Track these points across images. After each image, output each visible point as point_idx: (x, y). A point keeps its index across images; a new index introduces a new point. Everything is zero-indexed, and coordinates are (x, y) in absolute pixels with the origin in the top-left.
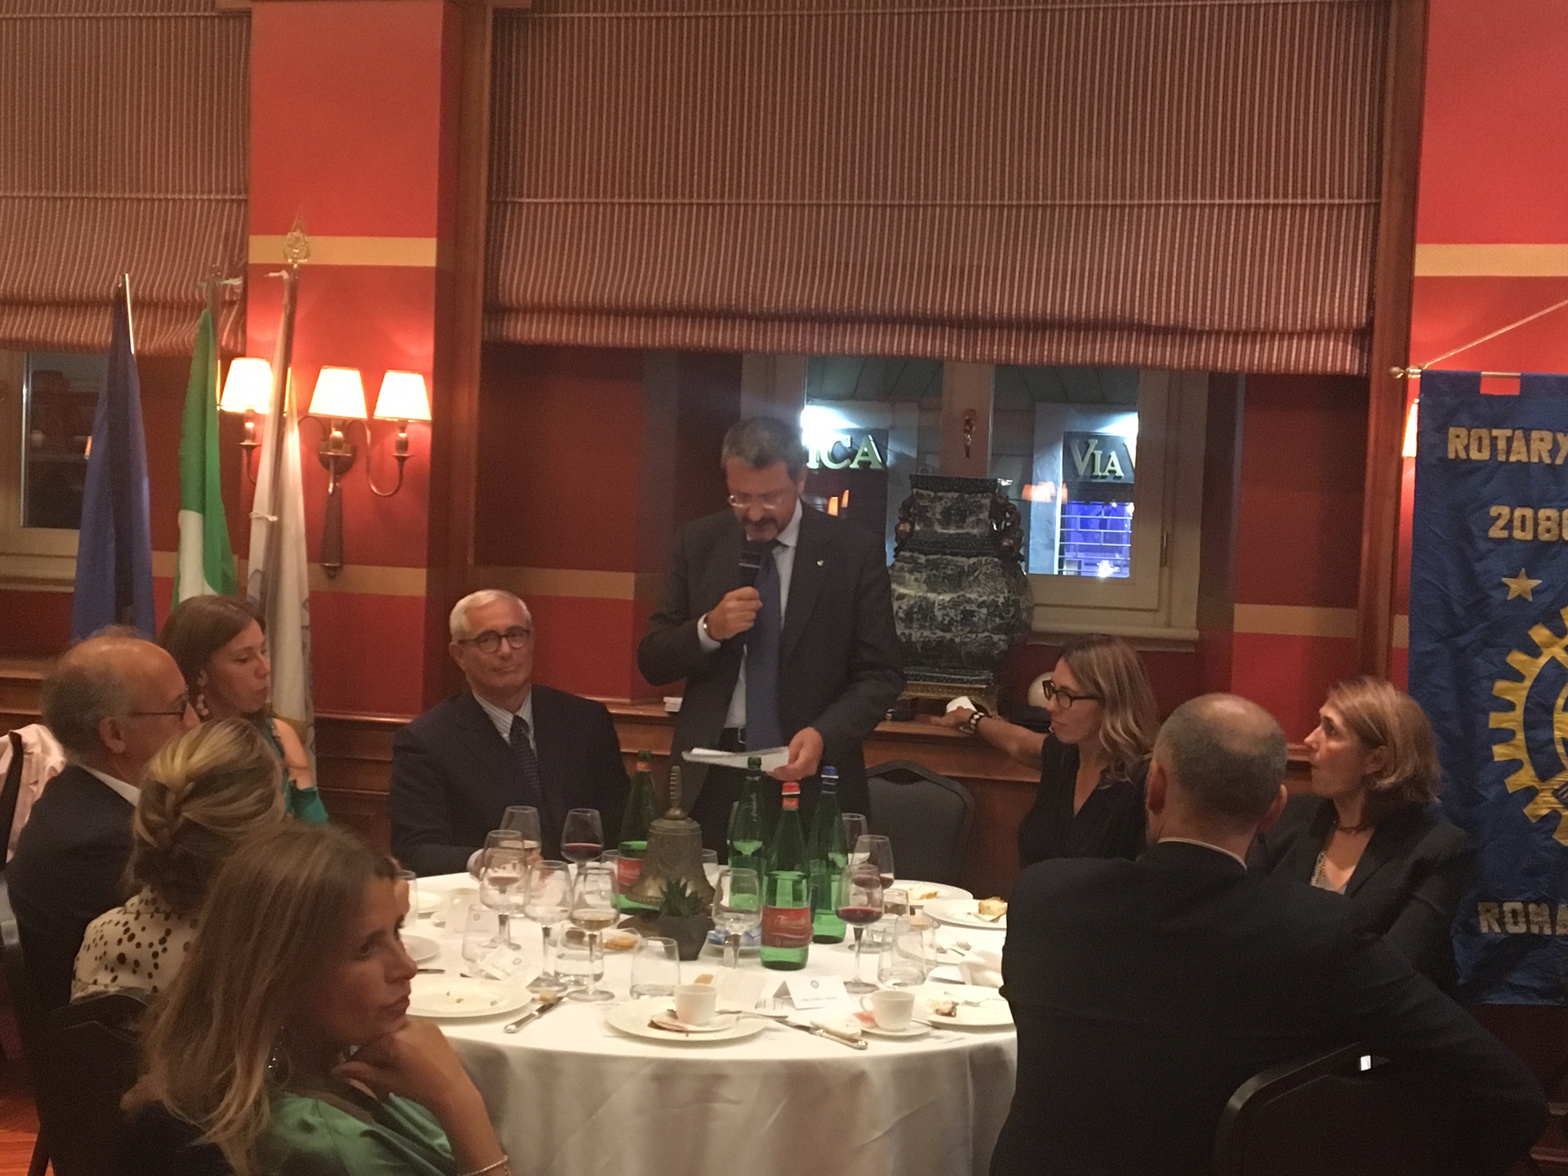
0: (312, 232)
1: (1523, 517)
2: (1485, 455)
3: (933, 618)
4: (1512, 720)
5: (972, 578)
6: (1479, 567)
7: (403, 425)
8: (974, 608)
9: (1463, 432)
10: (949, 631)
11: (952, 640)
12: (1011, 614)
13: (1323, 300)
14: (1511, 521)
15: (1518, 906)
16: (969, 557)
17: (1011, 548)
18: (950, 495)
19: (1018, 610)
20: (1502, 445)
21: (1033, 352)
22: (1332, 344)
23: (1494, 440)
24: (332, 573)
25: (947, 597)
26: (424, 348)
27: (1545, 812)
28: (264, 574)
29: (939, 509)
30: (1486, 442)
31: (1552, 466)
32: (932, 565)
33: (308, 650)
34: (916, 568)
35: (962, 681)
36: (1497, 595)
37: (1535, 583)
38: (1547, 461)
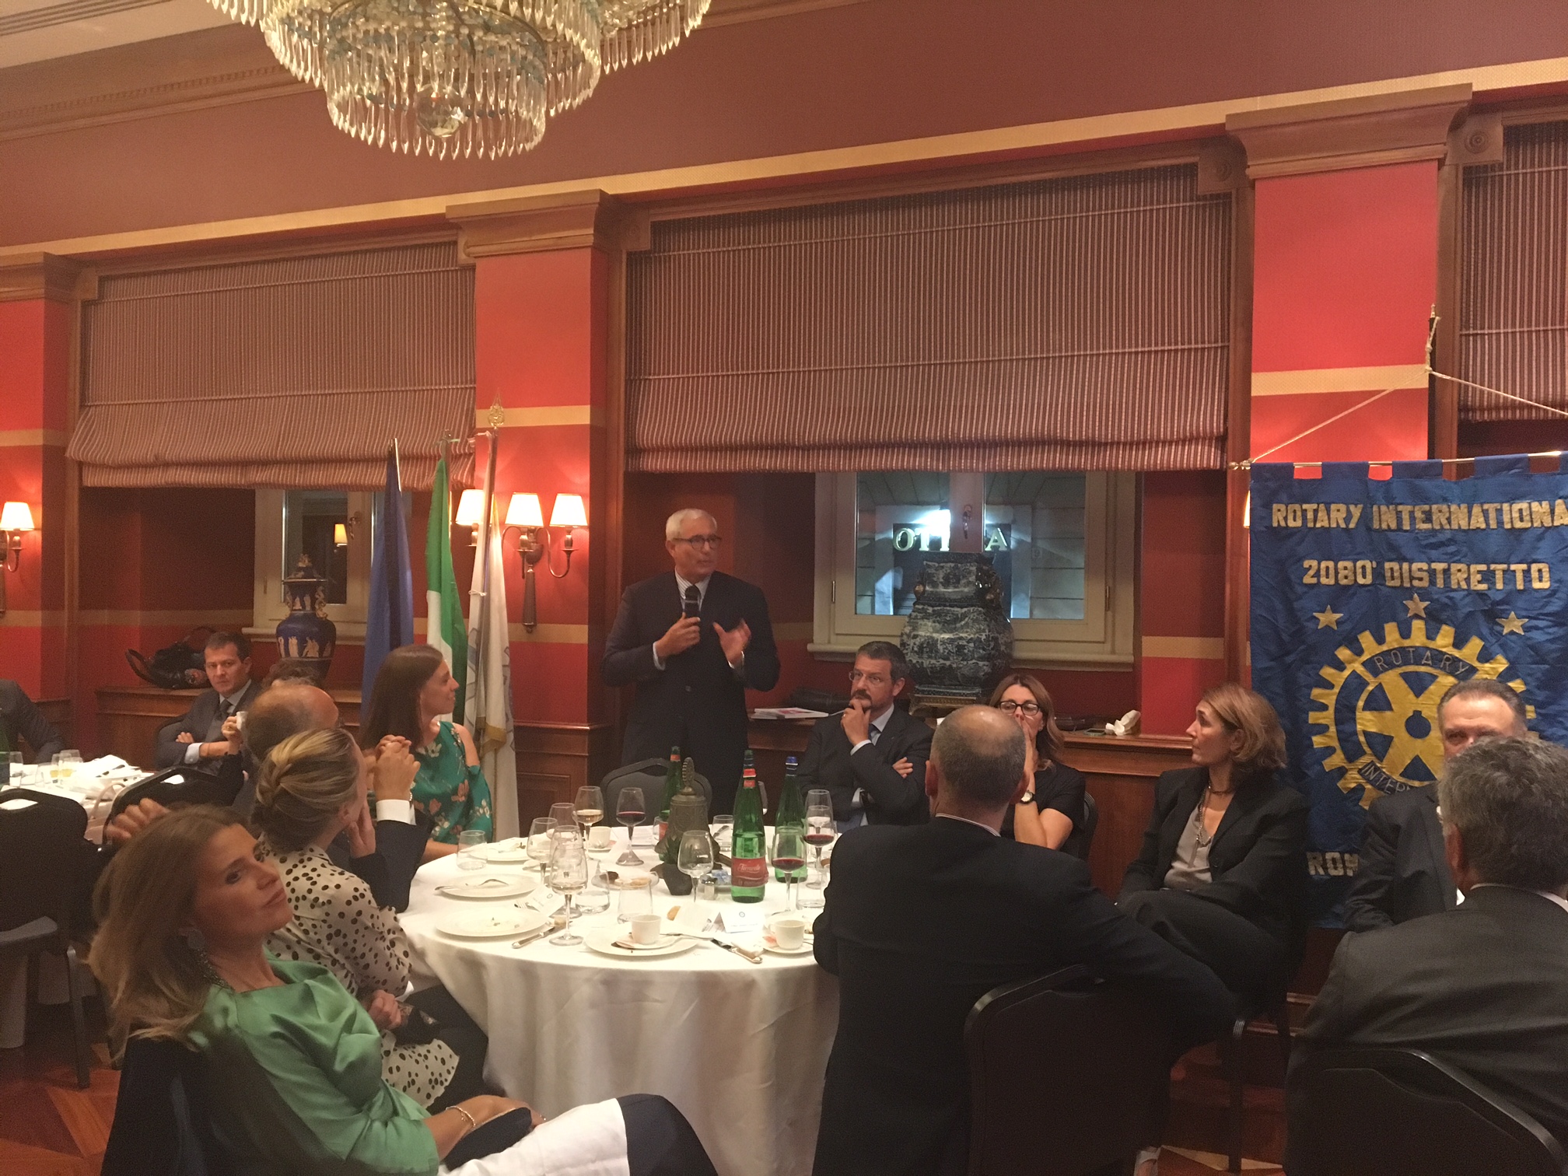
0: (506, 405)
1: (1327, 568)
2: (1299, 523)
3: (937, 651)
4: (1327, 718)
5: (963, 623)
6: (1296, 605)
7: (569, 530)
8: (965, 643)
9: (1283, 507)
10: (948, 659)
11: (950, 665)
12: (992, 646)
13: (1192, 416)
14: (1319, 570)
15: (1337, 855)
16: (962, 608)
17: (991, 601)
18: (949, 565)
19: (997, 645)
20: (1310, 515)
21: (989, 463)
22: (1200, 448)
23: (1304, 512)
24: (530, 629)
25: (947, 636)
26: (583, 479)
27: (1353, 785)
28: (479, 632)
29: (941, 576)
30: (1299, 514)
31: (1347, 530)
32: (936, 614)
33: (508, 682)
34: (927, 616)
35: (960, 695)
36: (1310, 625)
37: (1338, 616)
38: (1343, 525)
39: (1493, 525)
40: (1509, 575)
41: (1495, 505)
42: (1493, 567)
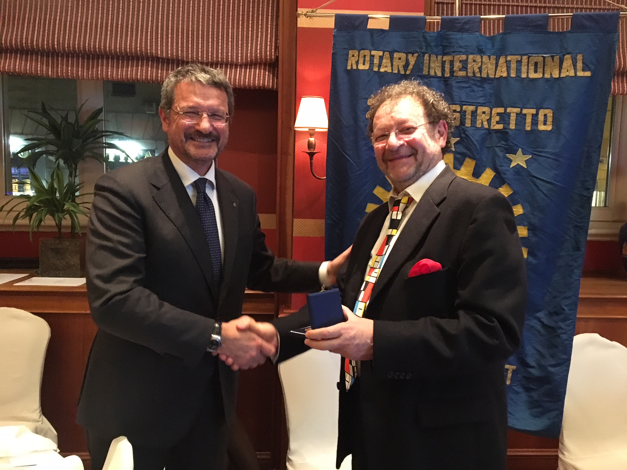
9: (356, 53)
20: (376, 61)
23: (372, 56)
38: (402, 72)
39: (513, 75)
40: (521, 117)
41: (517, 57)
42: (509, 110)
